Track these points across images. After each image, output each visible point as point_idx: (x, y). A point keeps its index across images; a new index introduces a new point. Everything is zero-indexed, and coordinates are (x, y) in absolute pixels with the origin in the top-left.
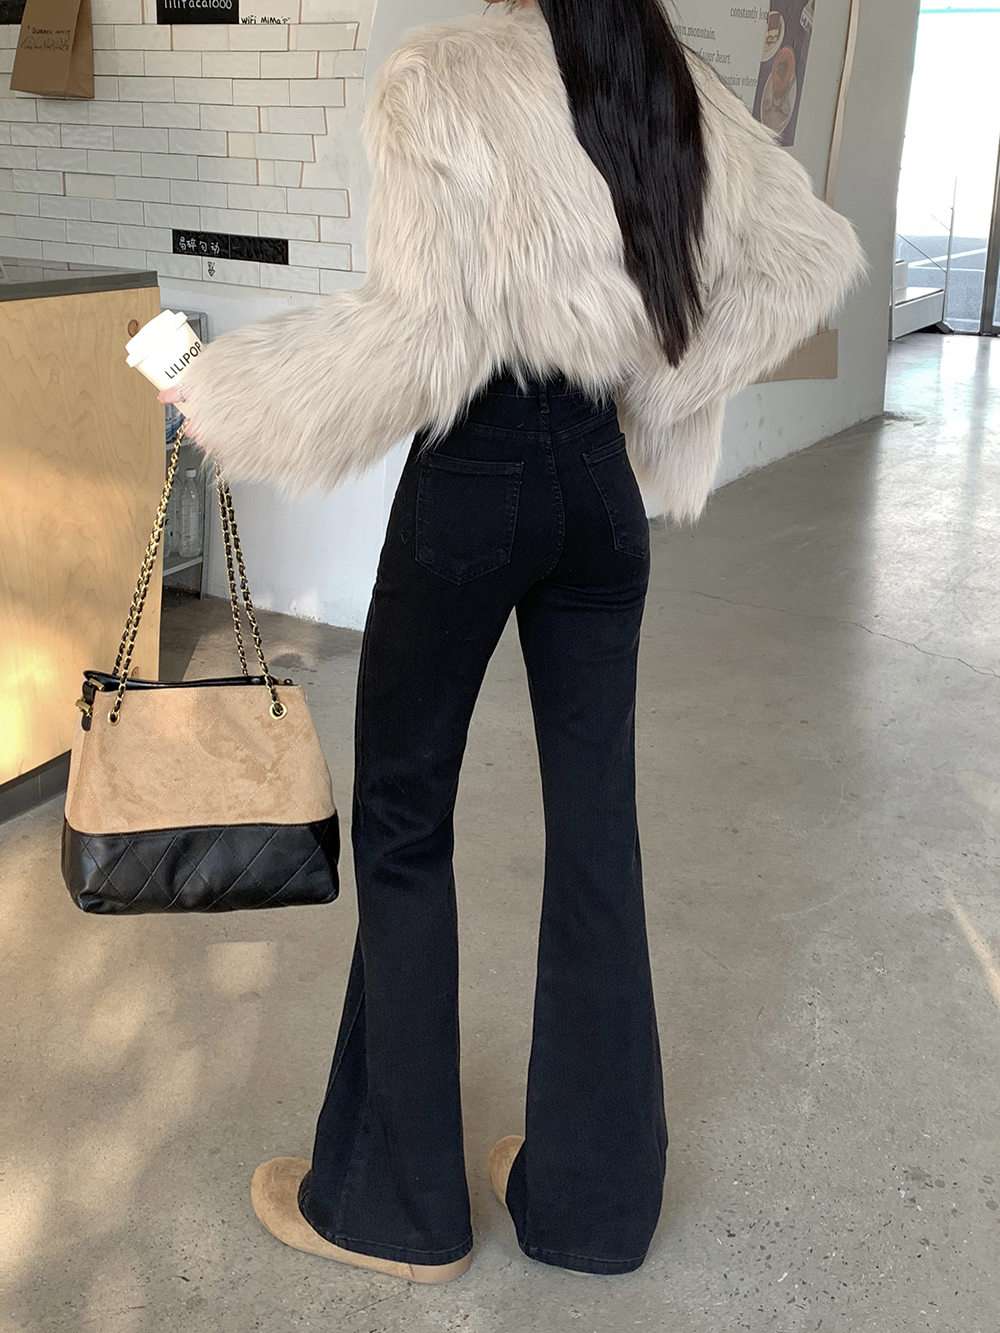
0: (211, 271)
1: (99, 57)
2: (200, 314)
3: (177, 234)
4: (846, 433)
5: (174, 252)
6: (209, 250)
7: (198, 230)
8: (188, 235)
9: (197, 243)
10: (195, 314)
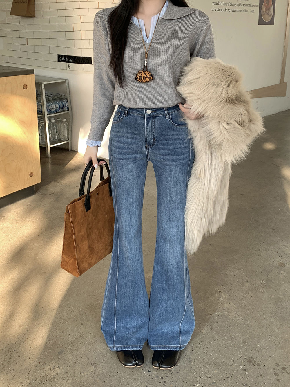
0: (69, 67)
1: (36, 5)
2: (66, 79)
3: (59, 56)
5: (58, 61)
6: (69, 61)
7: (66, 55)
8: (62, 56)
9: (65, 59)
10: (64, 79)
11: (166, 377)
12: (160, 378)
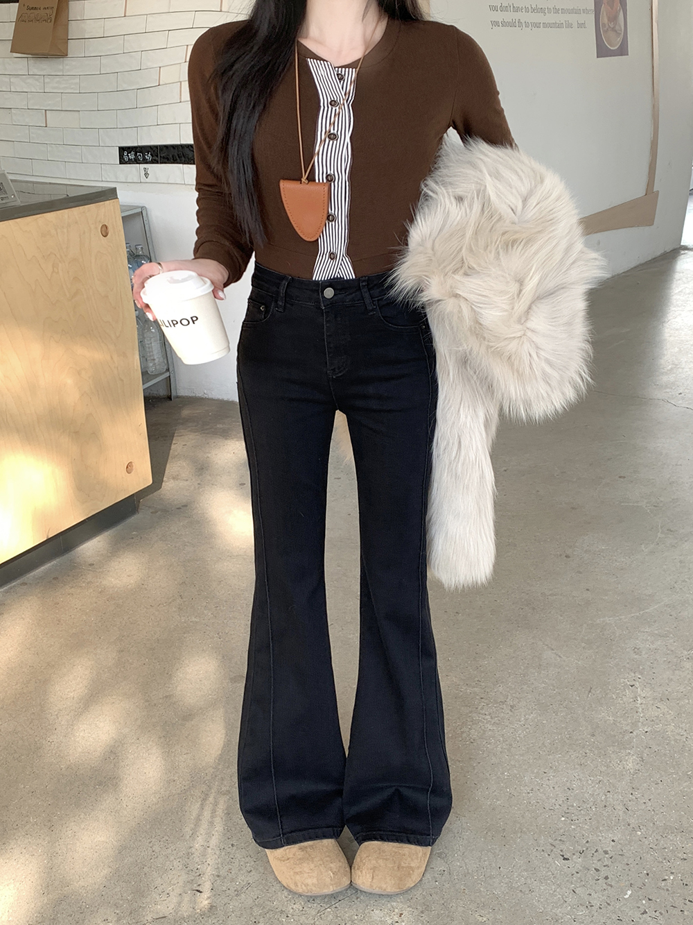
0: (146, 175)
2: (142, 208)
3: (122, 150)
5: (121, 163)
6: (144, 159)
7: (136, 145)
8: (129, 149)
9: (136, 154)
10: (138, 207)
11: (604, 866)
12: (593, 872)
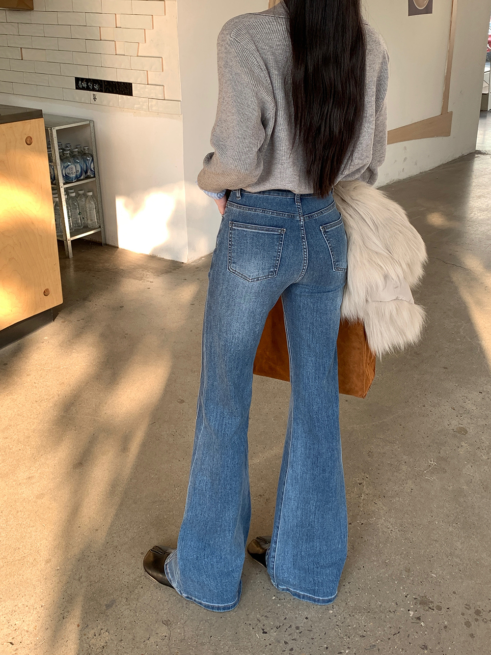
0: (95, 99)
2: (90, 121)
3: (77, 80)
4: (454, 161)
5: (77, 88)
6: (93, 87)
7: (88, 78)
8: (82, 80)
9: (87, 84)
10: (87, 120)
11: (293, 640)
12: (282, 644)
